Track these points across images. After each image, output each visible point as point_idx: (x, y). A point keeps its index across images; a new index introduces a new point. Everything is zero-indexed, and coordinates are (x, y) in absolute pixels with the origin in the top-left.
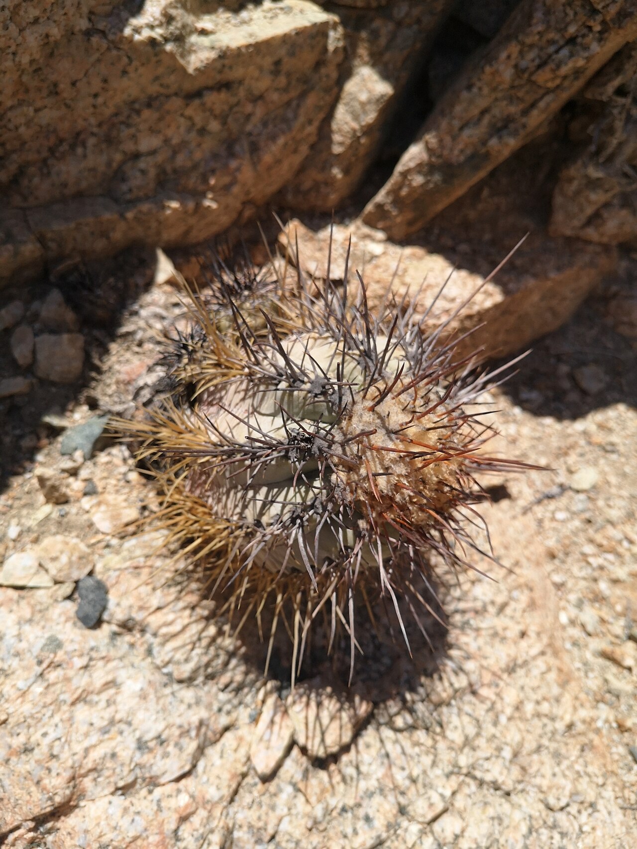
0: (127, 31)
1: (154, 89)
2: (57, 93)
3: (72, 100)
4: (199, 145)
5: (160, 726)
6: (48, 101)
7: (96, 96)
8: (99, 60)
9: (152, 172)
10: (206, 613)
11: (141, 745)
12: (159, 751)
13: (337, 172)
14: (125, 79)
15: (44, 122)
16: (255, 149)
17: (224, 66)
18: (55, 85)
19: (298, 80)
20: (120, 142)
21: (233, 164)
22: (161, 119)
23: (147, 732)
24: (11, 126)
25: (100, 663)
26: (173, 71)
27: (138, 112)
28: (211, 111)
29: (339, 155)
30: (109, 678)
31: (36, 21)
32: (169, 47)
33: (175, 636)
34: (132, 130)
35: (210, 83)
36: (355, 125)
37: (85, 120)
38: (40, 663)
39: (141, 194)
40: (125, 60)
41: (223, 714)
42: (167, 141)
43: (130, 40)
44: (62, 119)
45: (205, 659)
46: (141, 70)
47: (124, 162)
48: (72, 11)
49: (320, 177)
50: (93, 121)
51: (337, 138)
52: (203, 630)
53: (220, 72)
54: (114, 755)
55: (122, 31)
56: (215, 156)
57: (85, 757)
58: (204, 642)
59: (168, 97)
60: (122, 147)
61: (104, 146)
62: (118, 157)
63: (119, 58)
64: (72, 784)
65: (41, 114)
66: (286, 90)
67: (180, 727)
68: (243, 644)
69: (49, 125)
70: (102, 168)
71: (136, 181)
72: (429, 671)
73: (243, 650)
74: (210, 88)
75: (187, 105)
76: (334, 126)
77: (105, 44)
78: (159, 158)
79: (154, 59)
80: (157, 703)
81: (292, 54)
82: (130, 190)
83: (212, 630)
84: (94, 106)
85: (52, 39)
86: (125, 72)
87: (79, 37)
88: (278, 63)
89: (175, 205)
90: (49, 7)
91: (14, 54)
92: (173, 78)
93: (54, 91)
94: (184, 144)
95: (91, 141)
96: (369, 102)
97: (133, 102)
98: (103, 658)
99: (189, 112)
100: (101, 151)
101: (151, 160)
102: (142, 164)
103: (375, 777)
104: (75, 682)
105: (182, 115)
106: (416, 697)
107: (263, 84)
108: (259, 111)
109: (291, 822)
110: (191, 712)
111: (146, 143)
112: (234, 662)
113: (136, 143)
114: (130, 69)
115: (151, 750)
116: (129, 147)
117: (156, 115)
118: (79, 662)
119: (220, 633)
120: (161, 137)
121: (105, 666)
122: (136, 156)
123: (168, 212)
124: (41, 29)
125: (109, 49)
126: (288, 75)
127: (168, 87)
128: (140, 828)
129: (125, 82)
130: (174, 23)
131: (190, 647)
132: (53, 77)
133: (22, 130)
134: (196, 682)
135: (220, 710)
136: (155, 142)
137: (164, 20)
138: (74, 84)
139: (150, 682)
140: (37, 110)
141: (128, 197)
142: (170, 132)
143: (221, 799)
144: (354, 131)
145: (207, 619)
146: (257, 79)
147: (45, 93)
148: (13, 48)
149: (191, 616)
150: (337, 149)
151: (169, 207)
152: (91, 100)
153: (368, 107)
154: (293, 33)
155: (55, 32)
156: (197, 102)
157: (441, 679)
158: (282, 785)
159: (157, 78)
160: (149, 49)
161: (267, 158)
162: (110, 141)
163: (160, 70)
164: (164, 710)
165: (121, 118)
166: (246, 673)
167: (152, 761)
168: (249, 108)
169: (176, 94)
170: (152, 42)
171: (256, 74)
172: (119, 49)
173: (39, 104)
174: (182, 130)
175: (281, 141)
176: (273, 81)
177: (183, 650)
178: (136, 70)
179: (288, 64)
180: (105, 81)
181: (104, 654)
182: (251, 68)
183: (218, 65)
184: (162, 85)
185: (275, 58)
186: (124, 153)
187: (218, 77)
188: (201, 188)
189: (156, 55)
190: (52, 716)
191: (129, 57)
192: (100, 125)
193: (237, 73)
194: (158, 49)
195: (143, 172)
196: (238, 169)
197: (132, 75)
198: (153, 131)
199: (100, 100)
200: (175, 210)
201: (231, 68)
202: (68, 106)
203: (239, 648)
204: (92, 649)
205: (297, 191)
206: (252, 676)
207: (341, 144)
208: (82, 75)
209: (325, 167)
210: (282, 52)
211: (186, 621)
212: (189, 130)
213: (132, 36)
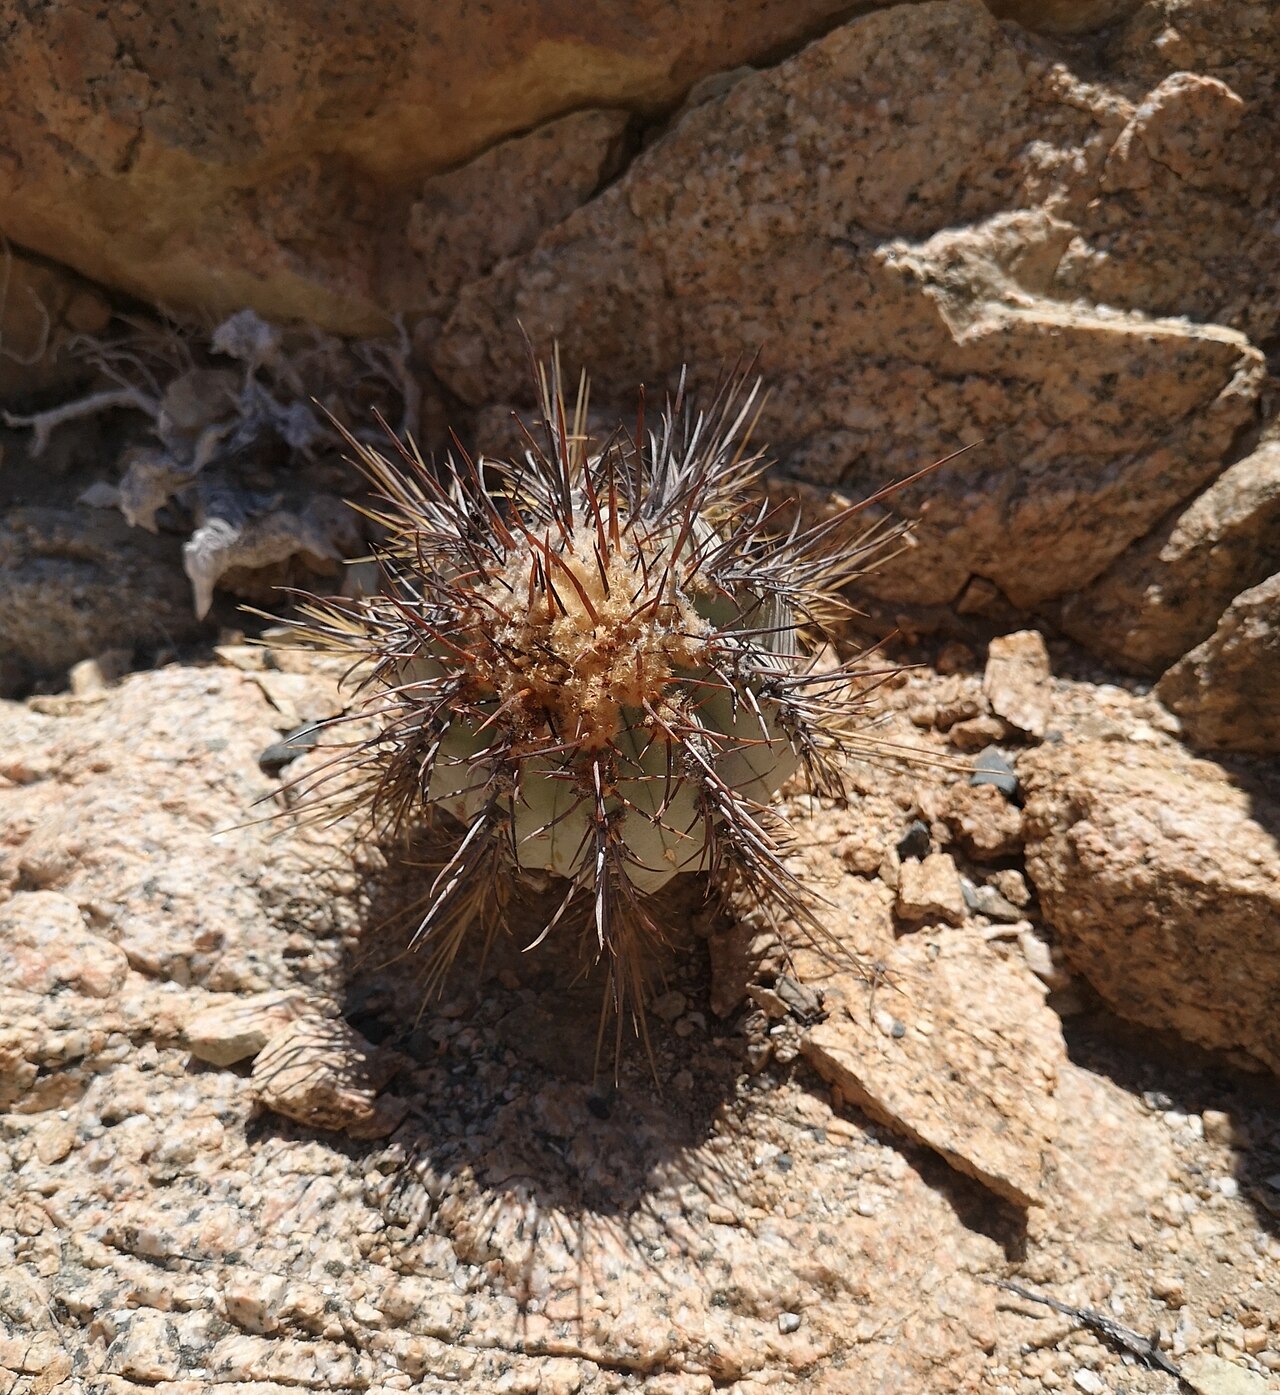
0: (882, 251)
1: (897, 346)
2: (772, 305)
3: (789, 320)
4: (937, 452)
5: (185, 888)
6: (761, 311)
7: (818, 325)
8: (833, 277)
9: (846, 456)
10: (363, 859)
11: (149, 888)
12: (157, 912)
13: (1154, 595)
14: (858, 313)
15: (749, 338)
16: (1019, 493)
17: (1008, 346)
18: (773, 291)
19: (1148, 425)
20: (824, 399)
21: (971, 498)
22: (888, 390)
23: (169, 879)
24: (705, 322)
25: (225, 795)
26: (930, 328)
27: (863, 369)
28: (972, 410)
29: (1168, 563)
30: (213, 813)
31: (770, 199)
32: (929, 290)
33: (308, 842)
34: (846, 389)
35: (984, 367)
36: (1213, 524)
37: (799, 357)
38: (191, 750)
39: (815, 474)
40: (866, 287)
41: (250, 965)
42: (889, 426)
43: (881, 263)
44: (771, 343)
45: (303, 893)
46: (884, 310)
47: (818, 429)
48: (824, 207)
49: (1126, 594)
50: (807, 361)
51: (1177, 537)
52: (337, 869)
53: (1001, 355)
54: (122, 869)
55: (875, 247)
56: (956, 480)
57: (106, 845)
58: (324, 880)
59: (913, 363)
60: (822, 406)
61: (804, 396)
62: (815, 418)
63: (859, 283)
64: (71, 859)
65: (748, 325)
66: (1117, 431)
67: (197, 912)
68: (361, 936)
69: (754, 346)
70: (789, 425)
71: (818, 453)
72: (487, 1178)
73: (353, 940)
74: (978, 375)
75: (936, 385)
76: (1183, 520)
77: (847, 260)
78: (865, 442)
79: (904, 300)
80: (212, 870)
81: (1137, 372)
82: (802, 463)
83: (348, 882)
84: (813, 340)
85: (782, 229)
86: (860, 305)
87: (821, 241)
88: (1110, 379)
89: (843, 501)
90: (792, 188)
91: (731, 229)
92: (926, 338)
93: (769, 301)
94: (912, 440)
95: (791, 384)
96: (1249, 490)
97: (866, 354)
98: (233, 794)
99: (936, 397)
100: (798, 404)
101: (853, 439)
102: (838, 439)
103: (265, 1192)
104: (189, 789)
105: (924, 397)
106: (429, 1177)
107: (1075, 404)
108: (1054, 444)
109: (143, 1127)
110: (223, 915)
111: (858, 415)
112: (331, 944)
113: (844, 409)
114: (871, 304)
115: (149, 902)
116: (833, 409)
117: (884, 381)
118: (212, 776)
119: (353, 895)
120: (883, 417)
121: (226, 802)
122: (837, 426)
123: (831, 508)
124: (773, 211)
125: (851, 267)
126: (1126, 406)
127: (916, 348)
128: (45, 938)
129: (856, 318)
130: (962, 270)
131: (306, 866)
132: (773, 280)
133: (717, 333)
134: (270, 911)
135: (253, 959)
136: (874, 420)
137: (944, 257)
138: (795, 298)
139: (233, 852)
140: (744, 318)
141: (796, 469)
142: (900, 415)
143: (130, 1016)
144: (1208, 530)
145: (359, 867)
146: (1064, 391)
147: (759, 297)
148: (731, 221)
149: (345, 843)
150: (1169, 554)
151: (834, 502)
152: (808, 329)
153: (1244, 497)
154: (1146, 338)
155: (789, 220)
156: (952, 386)
157: (490, 1203)
158: (192, 1088)
159: (904, 330)
160: (901, 282)
161: (1030, 511)
162: (815, 394)
163: (911, 321)
164: (207, 883)
165: (840, 369)
166: (327, 971)
167: (137, 911)
168: (1039, 432)
169: (927, 365)
170: (908, 275)
171: (1064, 380)
172: (863, 271)
173: (749, 310)
174: (920, 420)
175: (1068, 497)
176: (1094, 405)
177: (295, 861)
178: (878, 307)
179: (1127, 388)
180: (833, 308)
181: (237, 791)
182: (1055, 367)
183: (1000, 342)
184: (908, 343)
185: (1107, 370)
186: (825, 417)
187: (998, 363)
188: (907, 509)
189: (908, 294)
190: (136, 793)
191: (872, 287)
192: (813, 371)
193: (1031, 368)
194: (911, 285)
195: (833, 448)
196: (974, 508)
197: (870, 312)
198: (875, 403)
199: (822, 334)
200: (841, 509)
201: (1019, 353)
202: (781, 327)
203: (352, 934)
204: (234, 775)
205: (1087, 609)
206: (328, 981)
207: (1179, 547)
208: (807, 291)
209: (1142, 579)
210: (1121, 364)
211: (334, 841)
212: (930, 425)
213: (885, 258)
